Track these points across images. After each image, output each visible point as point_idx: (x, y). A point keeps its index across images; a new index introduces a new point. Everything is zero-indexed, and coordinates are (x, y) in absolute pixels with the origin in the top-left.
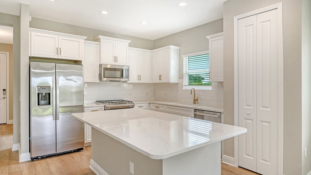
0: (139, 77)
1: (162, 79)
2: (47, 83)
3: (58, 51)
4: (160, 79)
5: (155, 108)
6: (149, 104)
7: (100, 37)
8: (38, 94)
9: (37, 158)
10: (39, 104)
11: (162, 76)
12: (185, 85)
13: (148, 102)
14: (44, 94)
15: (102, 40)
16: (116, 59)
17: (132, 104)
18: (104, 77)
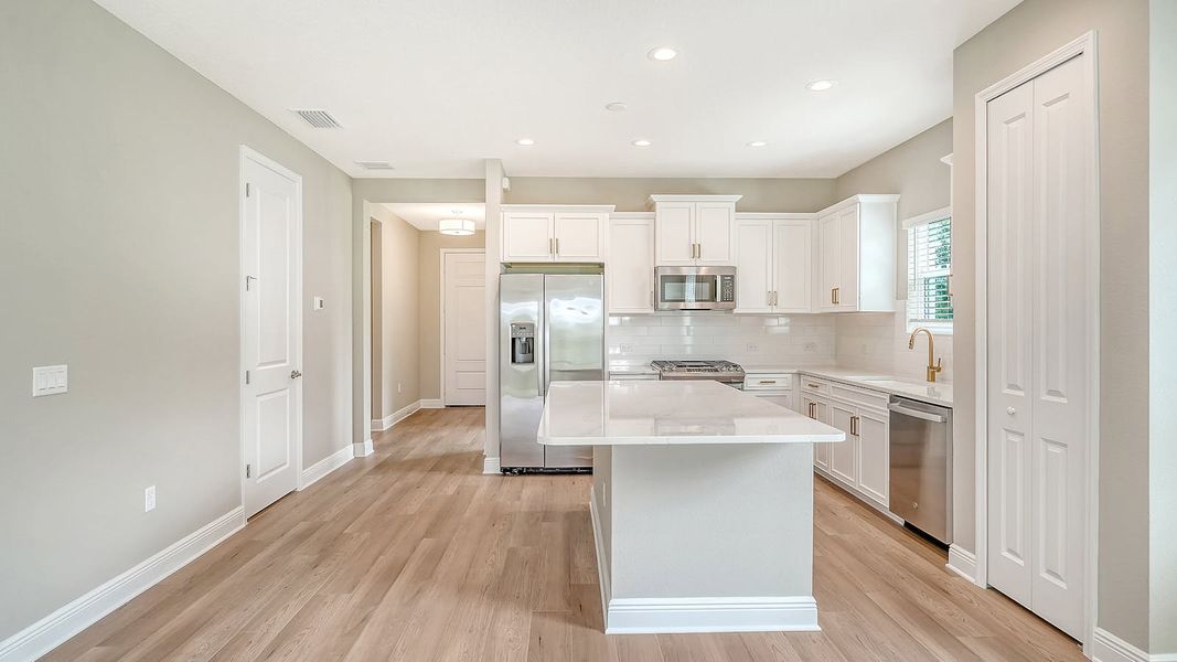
0: (773, 298)
1: (839, 300)
2: (528, 317)
3: (554, 246)
4: (835, 302)
5: (809, 388)
6: (797, 378)
7: (654, 197)
8: (513, 340)
9: (511, 470)
10: (513, 361)
11: (839, 293)
12: (912, 321)
13: (795, 371)
14: (524, 340)
15: (658, 206)
16: (696, 251)
17: (738, 374)
18: (663, 300)
